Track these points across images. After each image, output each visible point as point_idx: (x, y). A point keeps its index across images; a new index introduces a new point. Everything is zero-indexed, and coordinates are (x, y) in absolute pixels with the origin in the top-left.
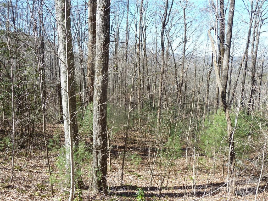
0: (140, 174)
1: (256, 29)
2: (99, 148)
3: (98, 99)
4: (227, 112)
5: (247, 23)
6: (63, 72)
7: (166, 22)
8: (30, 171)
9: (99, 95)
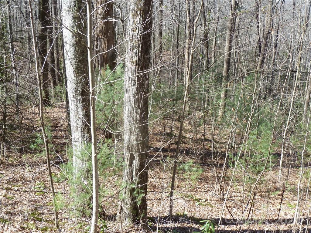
0: (198, 197)
2: (135, 149)
3: (134, 60)
6: (67, 8)
8: (8, 189)
9: (136, 54)
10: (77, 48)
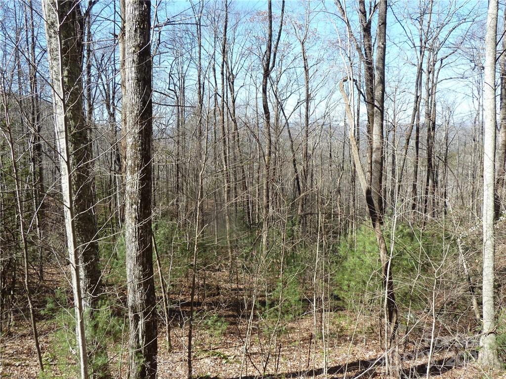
0: (227, 353)
1: (431, 75)
2: (139, 308)
3: (134, 216)
4: (377, 228)
5: (414, 65)
7: (271, 65)
9: (135, 209)
10: (77, 206)
